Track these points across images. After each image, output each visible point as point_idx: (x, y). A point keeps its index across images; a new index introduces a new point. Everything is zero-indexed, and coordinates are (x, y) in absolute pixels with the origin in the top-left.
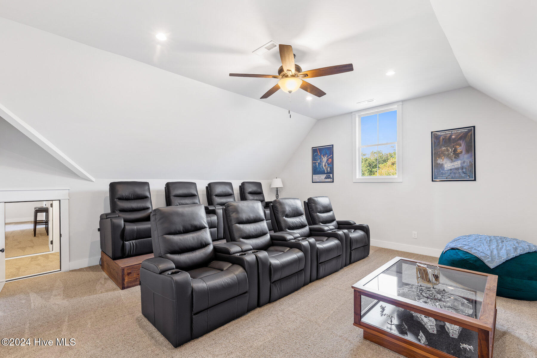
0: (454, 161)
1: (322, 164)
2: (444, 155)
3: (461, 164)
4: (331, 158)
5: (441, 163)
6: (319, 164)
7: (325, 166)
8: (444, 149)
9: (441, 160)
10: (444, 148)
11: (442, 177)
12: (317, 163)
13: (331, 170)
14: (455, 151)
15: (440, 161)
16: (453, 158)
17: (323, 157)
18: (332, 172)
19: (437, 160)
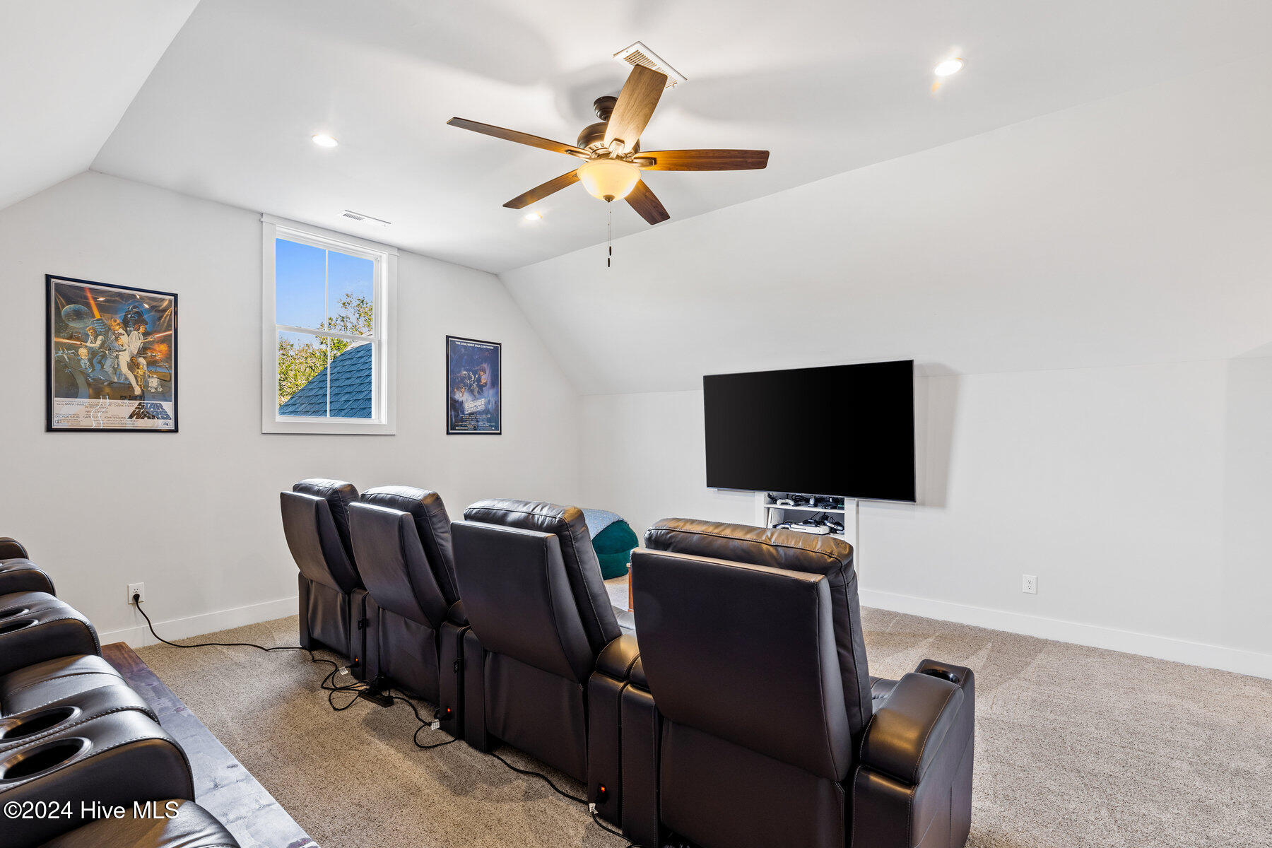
0: (477, 399)
1: (117, 357)
2: (465, 385)
3: (485, 405)
4: (165, 340)
5: (460, 399)
6: (93, 354)
7: (133, 365)
8: (465, 375)
9: (461, 395)
10: (465, 372)
11: (461, 426)
12: (83, 352)
13: (164, 381)
14: (479, 380)
15: (459, 396)
16: (476, 393)
17: (121, 331)
18: (171, 388)
19: (455, 394)
